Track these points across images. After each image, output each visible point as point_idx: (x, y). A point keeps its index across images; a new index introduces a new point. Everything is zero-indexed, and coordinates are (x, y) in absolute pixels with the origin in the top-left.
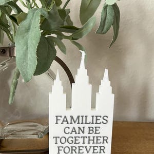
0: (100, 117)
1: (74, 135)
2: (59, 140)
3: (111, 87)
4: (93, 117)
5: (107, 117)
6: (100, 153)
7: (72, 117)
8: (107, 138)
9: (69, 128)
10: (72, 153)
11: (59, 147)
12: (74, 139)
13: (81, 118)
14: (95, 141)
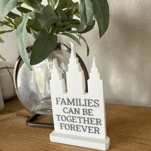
0: (92, 100)
1: (71, 114)
2: (60, 117)
3: (99, 74)
4: (85, 100)
5: (98, 101)
6: (95, 133)
7: (68, 100)
8: (100, 120)
9: (67, 108)
10: (71, 130)
11: (61, 124)
12: (72, 118)
13: (75, 101)
14: (90, 122)
